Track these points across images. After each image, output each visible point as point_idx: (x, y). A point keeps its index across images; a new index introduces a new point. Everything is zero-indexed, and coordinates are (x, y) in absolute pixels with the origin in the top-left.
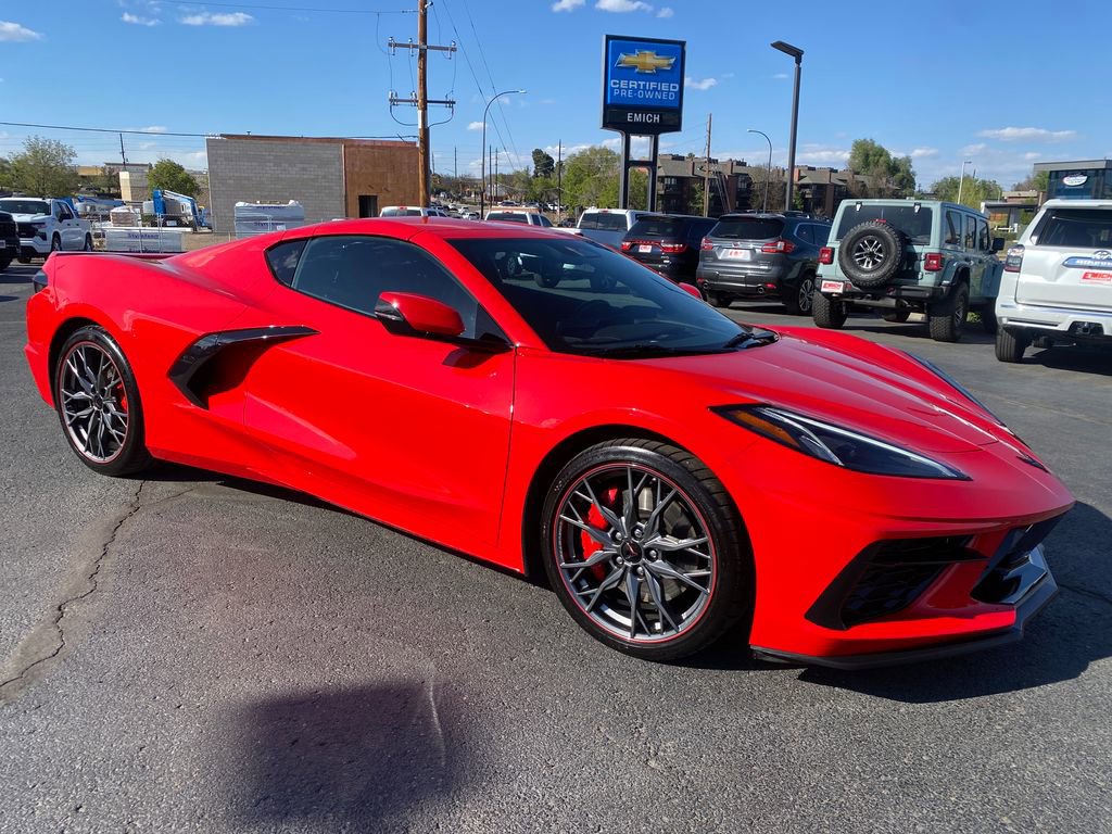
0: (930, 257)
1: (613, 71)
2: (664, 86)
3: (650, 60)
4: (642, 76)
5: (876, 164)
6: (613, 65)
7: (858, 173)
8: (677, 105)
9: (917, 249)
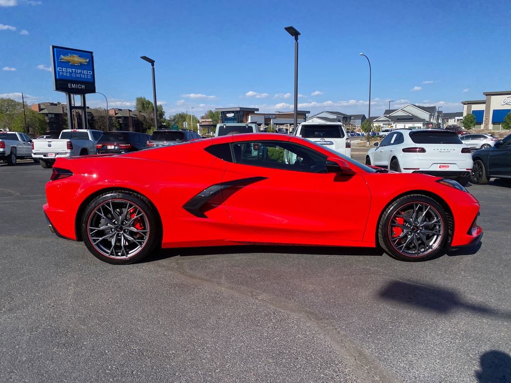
1: (57, 63)
2: (85, 72)
3: (76, 59)
4: (73, 66)
5: (148, 108)
6: (57, 61)
7: (141, 112)
8: (92, 81)
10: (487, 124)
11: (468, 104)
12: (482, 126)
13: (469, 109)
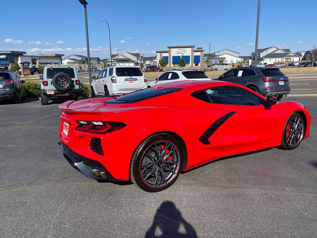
0: (76, 81)
9: (72, 79)
10: (170, 64)
11: (160, 52)
12: (168, 65)
13: (161, 55)
